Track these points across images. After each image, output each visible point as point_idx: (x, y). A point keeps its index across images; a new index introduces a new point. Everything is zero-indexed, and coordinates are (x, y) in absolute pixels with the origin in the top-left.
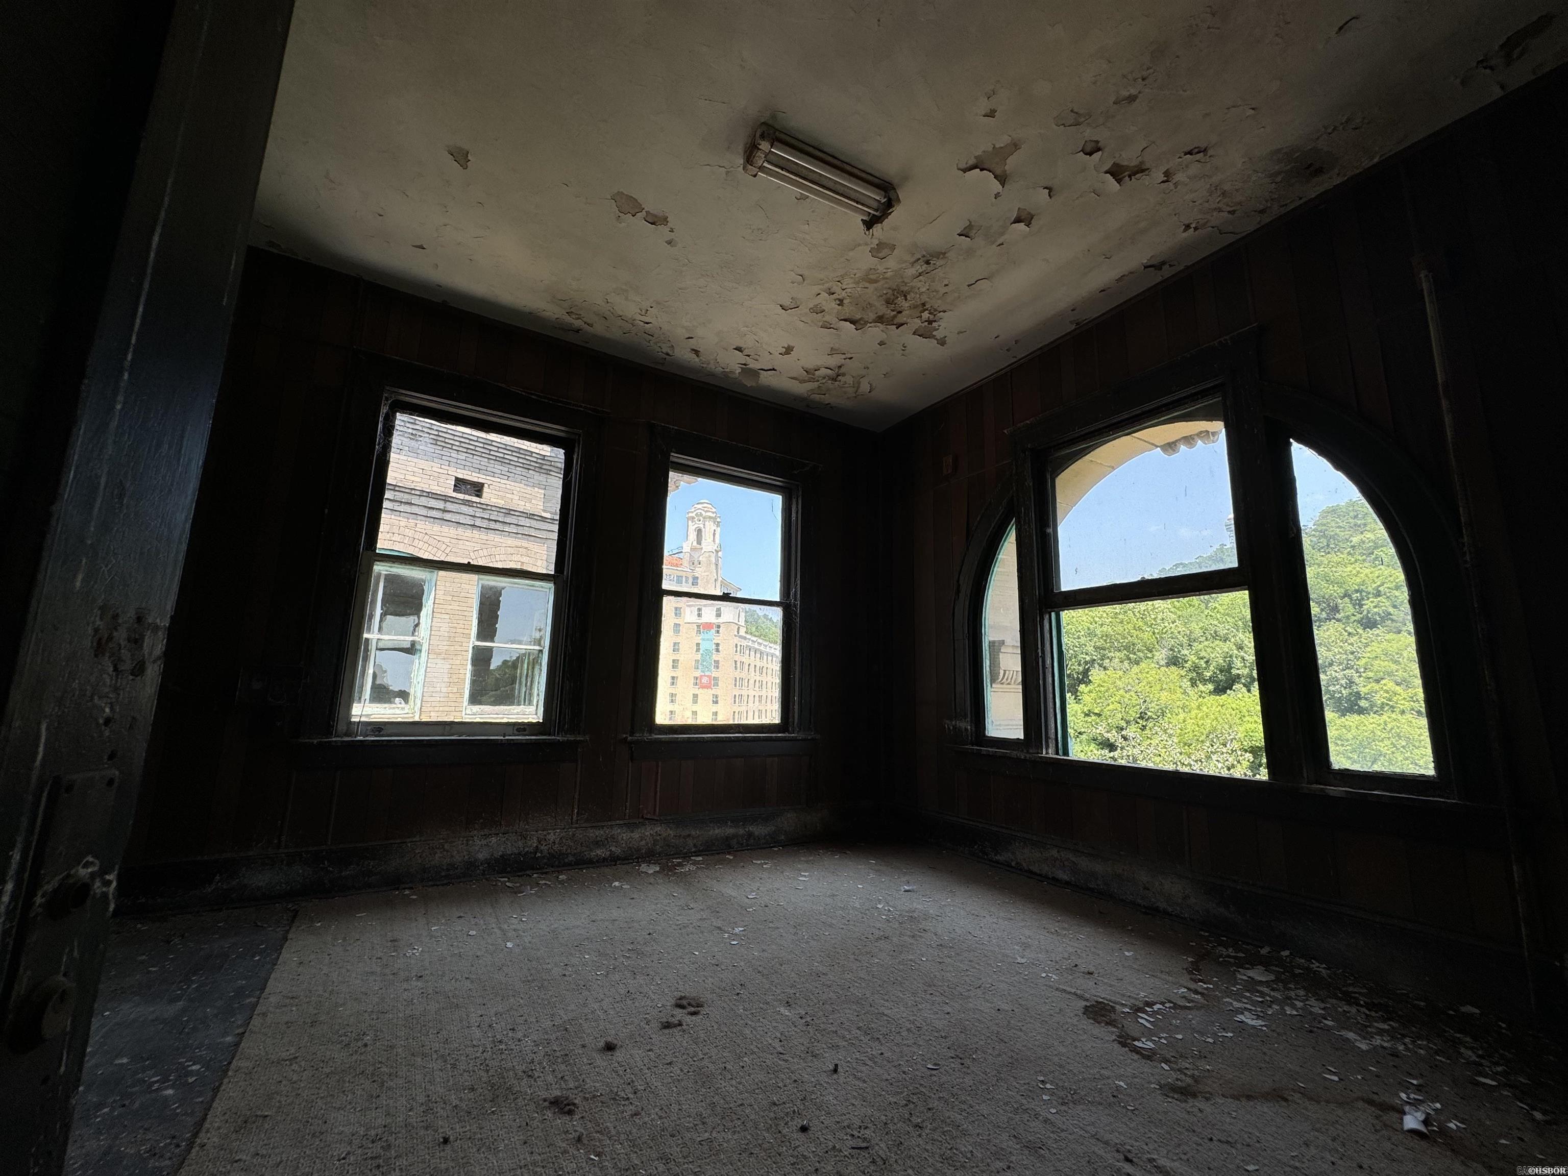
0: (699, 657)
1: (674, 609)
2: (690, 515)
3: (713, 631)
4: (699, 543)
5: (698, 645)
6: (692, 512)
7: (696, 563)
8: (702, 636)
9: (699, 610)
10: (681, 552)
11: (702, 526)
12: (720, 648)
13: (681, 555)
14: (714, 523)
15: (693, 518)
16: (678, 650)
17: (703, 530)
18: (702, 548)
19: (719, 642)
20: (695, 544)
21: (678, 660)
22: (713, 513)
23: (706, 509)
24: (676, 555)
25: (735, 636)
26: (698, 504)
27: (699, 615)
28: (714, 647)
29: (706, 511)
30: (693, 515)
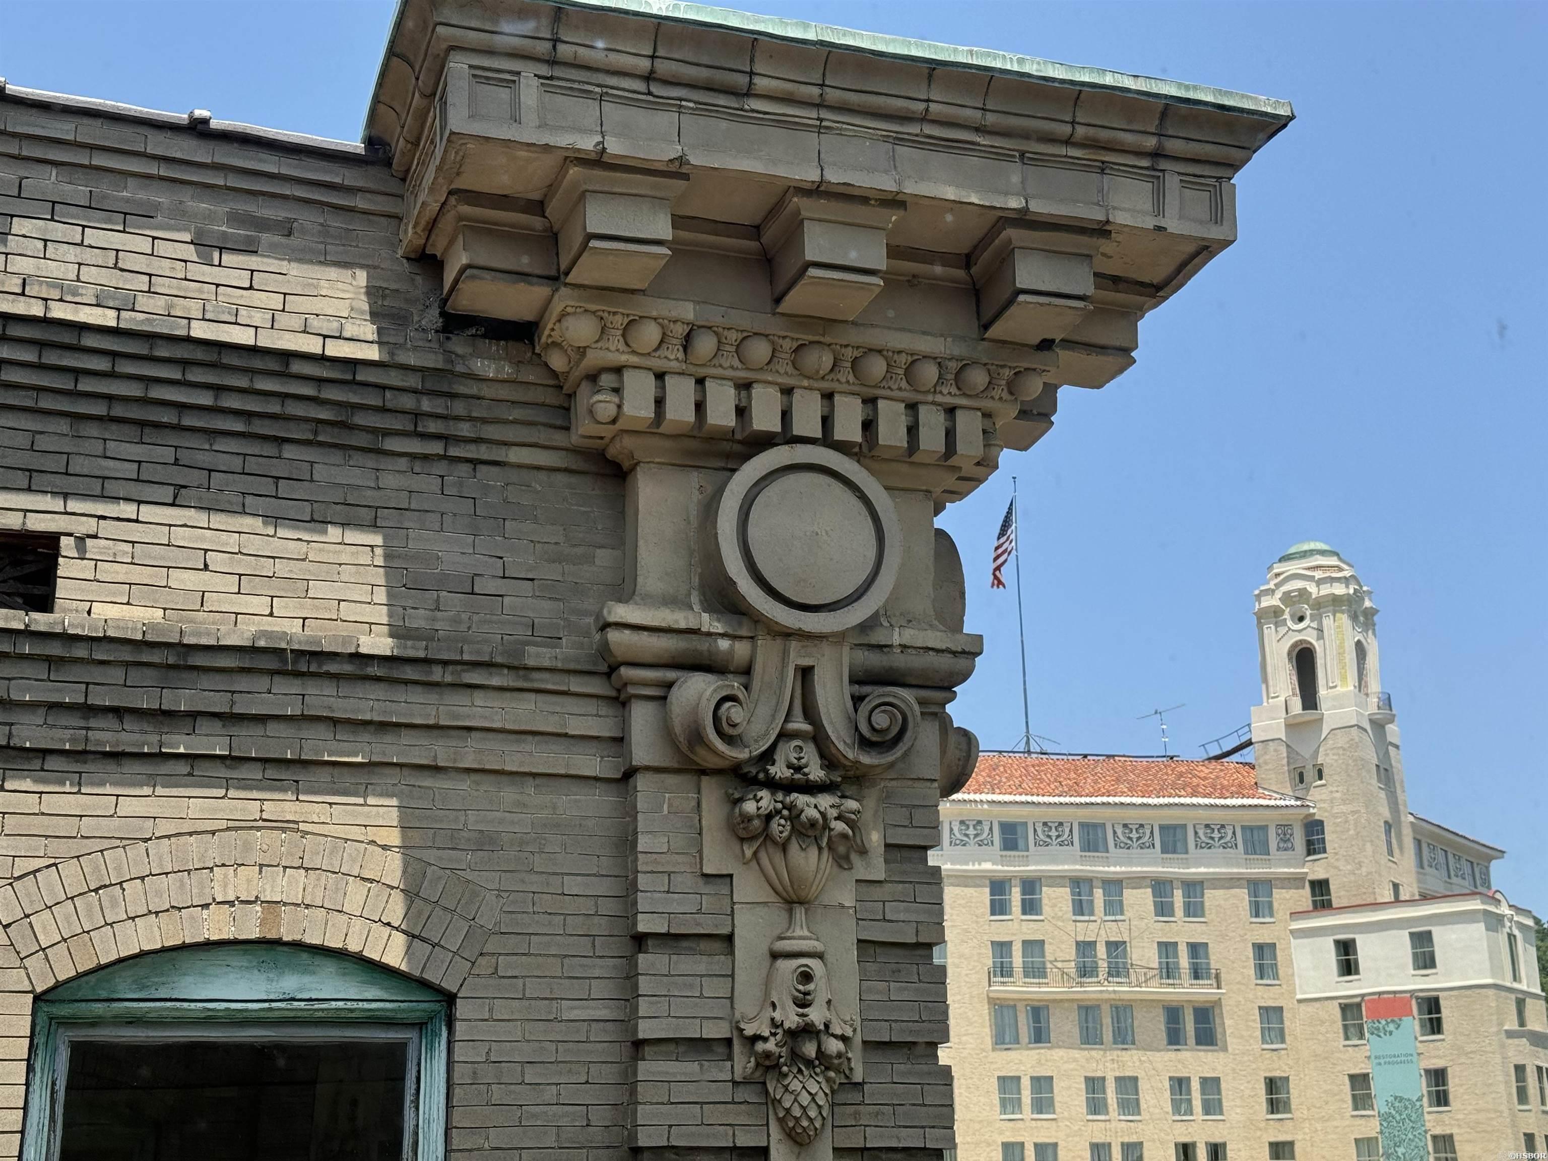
0: (1371, 1127)
1: (1250, 952)
2: (1266, 602)
3: (1412, 1024)
4: (1309, 699)
5: (1360, 1081)
6: (1272, 592)
7: (1310, 774)
8: (1371, 1045)
9: (1346, 948)
10: (1249, 743)
11: (1310, 637)
12: (1453, 1086)
13: (1247, 755)
14: (1354, 618)
15: (1276, 613)
16: (1287, 1108)
17: (1318, 646)
18: (1321, 720)
19: (1438, 1064)
20: (1297, 704)
21: (1291, 1144)
22: (1346, 581)
23: (1318, 574)
24: (1236, 757)
25: (1510, 1034)
26: (1284, 559)
27: (1348, 967)
28: (1423, 1087)
29: (1319, 582)
30: (1273, 601)
